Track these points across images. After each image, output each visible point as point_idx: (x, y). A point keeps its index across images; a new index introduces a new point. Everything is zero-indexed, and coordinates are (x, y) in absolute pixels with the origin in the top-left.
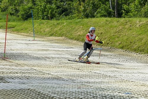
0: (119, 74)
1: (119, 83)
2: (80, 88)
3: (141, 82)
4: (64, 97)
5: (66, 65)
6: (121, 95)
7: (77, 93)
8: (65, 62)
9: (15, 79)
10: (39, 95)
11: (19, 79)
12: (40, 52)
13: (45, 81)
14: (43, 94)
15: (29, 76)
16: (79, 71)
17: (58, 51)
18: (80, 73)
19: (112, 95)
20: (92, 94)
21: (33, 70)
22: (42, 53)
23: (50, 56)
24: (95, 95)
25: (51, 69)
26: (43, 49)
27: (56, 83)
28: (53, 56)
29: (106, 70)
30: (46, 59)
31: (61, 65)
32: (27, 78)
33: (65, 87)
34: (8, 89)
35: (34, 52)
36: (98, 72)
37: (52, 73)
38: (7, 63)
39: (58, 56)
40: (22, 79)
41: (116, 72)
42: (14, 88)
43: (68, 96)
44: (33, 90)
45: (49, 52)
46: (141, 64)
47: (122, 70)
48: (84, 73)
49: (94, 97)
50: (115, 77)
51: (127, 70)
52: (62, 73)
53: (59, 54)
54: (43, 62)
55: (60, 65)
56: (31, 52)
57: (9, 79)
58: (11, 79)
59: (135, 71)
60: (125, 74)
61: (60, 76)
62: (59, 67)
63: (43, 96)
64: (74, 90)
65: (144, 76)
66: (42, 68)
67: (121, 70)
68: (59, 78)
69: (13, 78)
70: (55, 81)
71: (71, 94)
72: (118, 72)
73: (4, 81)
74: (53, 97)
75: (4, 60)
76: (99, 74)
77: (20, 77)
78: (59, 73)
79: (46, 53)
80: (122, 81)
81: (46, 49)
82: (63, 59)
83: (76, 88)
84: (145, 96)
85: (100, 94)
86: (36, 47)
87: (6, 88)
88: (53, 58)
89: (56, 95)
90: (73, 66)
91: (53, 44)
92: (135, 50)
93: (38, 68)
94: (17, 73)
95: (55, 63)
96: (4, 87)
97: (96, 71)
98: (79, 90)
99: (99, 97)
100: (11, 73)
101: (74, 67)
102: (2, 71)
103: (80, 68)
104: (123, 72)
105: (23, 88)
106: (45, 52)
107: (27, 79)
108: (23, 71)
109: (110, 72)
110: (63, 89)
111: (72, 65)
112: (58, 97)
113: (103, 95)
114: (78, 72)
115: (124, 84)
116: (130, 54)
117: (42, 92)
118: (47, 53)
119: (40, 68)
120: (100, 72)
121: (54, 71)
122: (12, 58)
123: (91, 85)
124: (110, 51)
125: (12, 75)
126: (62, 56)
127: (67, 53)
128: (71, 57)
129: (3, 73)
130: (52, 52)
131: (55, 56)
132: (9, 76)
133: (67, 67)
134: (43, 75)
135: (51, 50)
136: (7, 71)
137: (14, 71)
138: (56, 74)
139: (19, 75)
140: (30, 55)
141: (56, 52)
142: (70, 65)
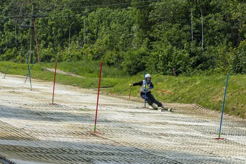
5: (192, 146)
8: (192, 141)
9: (109, 162)
11: (115, 162)
12: (153, 126)
15: (132, 158)
16: (212, 155)
17: (183, 125)
18: (213, 158)
21: (138, 151)
22: (156, 127)
23: (169, 132)
25: (167, 151)
26: (159, 121)
28: (174, 132)
30: (161, 137)
31: (184, 147)
32: (128, 161)
35: (143, 126)
36: (241, 158)
37: (168, 157)
38: (98, 140)
39: (182, 133)
40: (121, 162)
45: (167, 127)
48: (219, 159)
52: (184, 158)
53: (183, 131)
54: (155, 141)
55: (182, 147)
56: (138, 125)
57: (100, 162)
58: (104, 162)
61: (179, 161)
62: (180, 149)
66: (153, 150)
69: (106, 161)
75: (94, 135)
76: (243, 161)
77: (117, 160)
78: (178, 158)
81: (163, 121)
82: (189, 138)
86: (147, 118)
88: (172, 135)
90: (203, 149)
91: (175, 115)
93: (146, 149)
94: (113, 154)
95: (175, 143)
97: (238, 157)
100: (103, 153)
101: (205, 150)
102: (90, 150)
103: (214, 152)
106: (160, 127)
108: (122, 153)
111: (201, 146)
114: (210, 157)
118: (163, 128)
120: (245, 159)
121: (172, 154)
122: (106, 134)
125: (105, 157)
126: (188, 133)
127: (197, 128)
128: (202, 135)
129: (91, 153)
130: (172, 127)
131: (177, 133)
132: (101, 157)
133: (193, 150)
134: (153, 159)
135: (172, 124)
136: (98, 151)
137: (108, 151)
138: (174, 158)
139: (116, 157)
140: (136, 129)
141: (179, 128)
142: (198, 146)
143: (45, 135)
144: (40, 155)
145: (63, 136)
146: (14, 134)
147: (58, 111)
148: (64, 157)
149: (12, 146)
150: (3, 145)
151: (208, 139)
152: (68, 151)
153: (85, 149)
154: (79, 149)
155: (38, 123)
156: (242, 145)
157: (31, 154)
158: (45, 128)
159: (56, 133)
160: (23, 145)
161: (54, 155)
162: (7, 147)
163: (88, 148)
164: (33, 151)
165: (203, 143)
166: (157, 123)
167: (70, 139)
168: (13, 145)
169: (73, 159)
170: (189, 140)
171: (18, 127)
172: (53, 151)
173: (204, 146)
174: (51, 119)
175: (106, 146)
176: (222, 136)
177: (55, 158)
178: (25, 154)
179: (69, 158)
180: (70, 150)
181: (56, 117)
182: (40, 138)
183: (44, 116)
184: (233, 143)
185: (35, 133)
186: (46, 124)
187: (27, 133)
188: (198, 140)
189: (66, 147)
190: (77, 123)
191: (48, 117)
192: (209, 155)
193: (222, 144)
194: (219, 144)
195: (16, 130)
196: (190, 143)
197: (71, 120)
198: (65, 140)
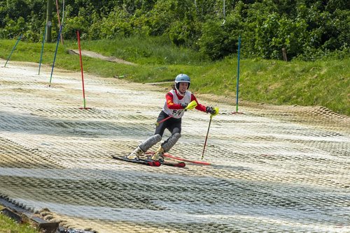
5: (316, 175)
8: (315, 168)
9: (179, 202)
11: (188, 203)
12: (250, 144)
13: (256, 210)
15: (216, 196)
16: (348, 190)
17: (299, 141)
21: (227, 184)
22: (253, 145)
23: (277, 153)
26: (260, 135)
27: (281, 215)
28: (285, 153)
30: (264, 161)
31: (302, 176)
32: (210, 201)
34: (160, 223)
35: (234, 143)
37: (275, 193)
39: (297, 154)
40: (198, 202)
42: (175, 221)
44: (221, 227)
45: (274, 144)
52: (301, 194)
53: (301, 150)
54: (254, 167)
55: (298, 176)
56: (225, 141)
57: (163, 203)
58: (170, 202)
61: (294, 200)
62: (295, 180)
68: (293, 204)
69: (174, 201)
70: (282, 211)
73: (150, 206)
77: (192, 200)
78: (293, 195)
79: (265, 146)
81: (266, 135)
82: (310, 163)
83: (331, 227)
86: (239, 131)
87: (154, 220)
90: (333, 180)
91: (286, 125)
94: (185, 190)
95: (286, 171)
96: (149, 218)
100: (169, 189)
101: (336, 181)
102: (146, 183)
105: (197, 221)
106: (262, 144)
107: (209, 204)
108: (200, 187)
111: (331, 175)
114: (345, 194)
118: (267, 146)
121: (283, 189)
125: (171, 194)
126: (309, 154)
127: (323, 146)
128: (331, 158)
129: (149, 188)
130: (281, 144)
131: (290, 154)
132: (165, 194)
133: (317, 182)
134: (251, 197)
135: (281, 140)
136: (160, 184)
137: (176, 185)
138: (285, 195)
139: (189, 194)
140: (222, 148)
141: (294, 145)
142: (326, 176)
143: (73, 159)
144: (64, 193)
145: (102, 160)
146: (21, 158)
147: (94, 120)
148: (105, 195)
149: (19, 178)
150: (4, 177)
151: (341, 164)
152: (111, 185)
153: (139, 182)
154: (129, 181)
155: (61, 141)
157: (50, 190)
158: (72, 148)
159: (92, 156)
160: (37, 176)
161: (88, 192)
162: (10, 179)
163: (144, 180)
164: (54, 185)
165: (333, 170)
166: (257, 138)
167: (114, 165)
168: (21, 175)
169: (119, 198)
170: (311, 165)
171: (28, 146)
172: (86, 185)
173: (334, 176)
174: (83, 134)
175: (174, 177)
177: (89, 196)
178: (40, 191)
179: (113, 197)
180: (115, 183)
181: (91, 130)
182: (65, 164)
183: (71, 129)
185: (57, 157)
186: (74, 141)
187: (44, 156)
188: (325, 165)
189: (107, 179)
190: (126, 139)
191: (78, 129)
192: (343, 189)
195: (26, 151)
196: (311, 171)
197: (115, 134)
198: (106, 167)
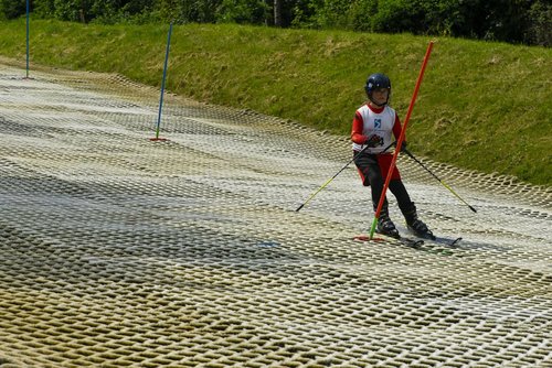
0: (256, 188)
1: (252, 214)
2: (133, 221)
3: (315, 213)
4: (79, 246)
5: (109, 153)
6: (248, 248)
7: (120, 236)
8: (108, 144)
10: (6, 237)
12: (38, 114)
13: (36, 199)
14: (21, 234)
16: (143, 173)
17: (93, 112)
18: (145, 179)
19: (222, 247)
20: (163, 242)
21: (7, 163)
22: (44, 116)
23: (67, 126)
24: (171, 246)
25: (61, 165)
26: (50, 104)
27: (65, 206)
28: (76, 127)
29: (223, 173)
30: (53, 135)
31: (94, 155)
33: (89, 219)
35: (21, 112)
36: (197, 178)
37: (61, 176)
39: (90, 127)
41: (248, 183)
43: (91, 245)
45: (65, 115)
46: (327, 164)
47: (270, 177)
48: (156, 180)
49: (167, 250)
50: (244, 195)
51: (281, 178)
52: (91, 178)
53: (94, 123)
54: (40, 142)
55: (88, 155)
56: (12, 111)
59: (306, 182)
60: (273, 189)
61: (82, 186)
62: (85, 160)
63: (19, 240)
64: (114, 227)
65: (328, 198)
66: (35, 161)
67: (266, 177)
68: (80, 191)
70: (67, 200)
71: (103, 239)
72: (254, 182)
74: (49, 245)
76: (200, 186)
78: (81, 178)
79: (55, 117)
80: (263, 207)
81: (57, 104)
82: (102, 138)
83: (122, 222)
84: (316, 253)
85: (188, 242)
86: (29, 99)
88: (73, 132)
89: (55, 241)
90: (127, 160)
91: (80, 93)
92: (317, 124)
93: (22, 160)
95: (76, 148)
97: (191, 177)
98: (130, 228)
99: (182, 250)
101: (131, 162)
103: (147, 166)
104: (271, 183)
106: (53, 115)
109: (231, 182)
110: (82, 224)
111: (125, 154)
112: (63, 244)
113: (197, 246)
114: (139, 178)
115: (266, 215)
116: (300, 132)
117: (18, 227)
118: (57, 117)
119: (29, 160)
120: (203, 180)
121: (70, 171)
123: (167, 214)
124: (244, 122)
126: (102, 128)
127: (120, 119)
128: (126, 132)
130: (73, 115)
131: (81, 127)
134: (33, 181)
138: (73, 178)
141: (86, 117)
142: (120, 154)
151: (137, 140)
156: (198, 152)
165: (127, 147)
166: (47, 108)
170: (105, 141)
173: (129, 155)
176: (162, 135)
184: (182, 148)
188: (119, 141)
192: (139, 172)
193: (161, 151)
194: (157, 150)
196: (104, 148)
